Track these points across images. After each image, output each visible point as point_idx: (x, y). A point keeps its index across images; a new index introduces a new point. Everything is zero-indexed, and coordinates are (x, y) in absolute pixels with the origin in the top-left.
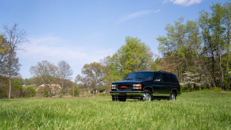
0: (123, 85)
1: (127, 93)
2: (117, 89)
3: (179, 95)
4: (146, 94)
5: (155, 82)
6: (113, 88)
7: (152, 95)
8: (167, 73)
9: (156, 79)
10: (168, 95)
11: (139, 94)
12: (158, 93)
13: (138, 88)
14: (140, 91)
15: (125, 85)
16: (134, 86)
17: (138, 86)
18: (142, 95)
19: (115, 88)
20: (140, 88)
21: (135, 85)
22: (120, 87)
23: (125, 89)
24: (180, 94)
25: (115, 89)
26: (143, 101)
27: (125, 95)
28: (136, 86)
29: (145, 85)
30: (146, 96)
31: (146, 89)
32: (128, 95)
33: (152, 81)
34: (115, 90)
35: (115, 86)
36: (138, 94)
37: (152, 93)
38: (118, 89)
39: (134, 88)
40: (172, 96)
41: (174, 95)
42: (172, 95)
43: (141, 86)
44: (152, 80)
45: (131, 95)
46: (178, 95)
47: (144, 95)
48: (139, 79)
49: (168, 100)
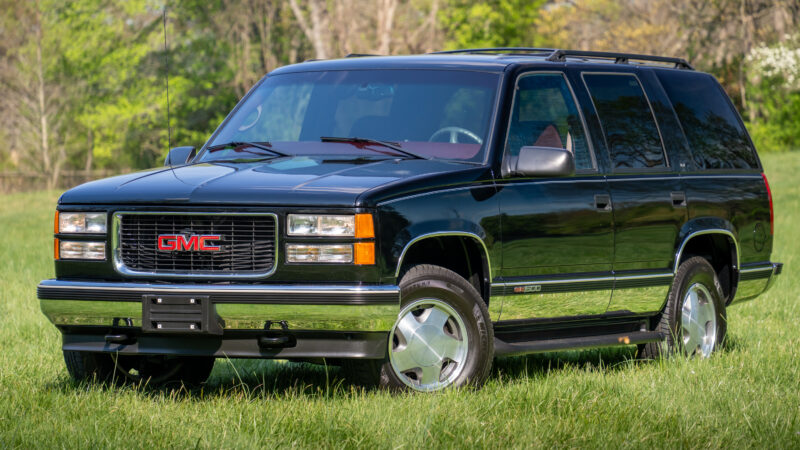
0: (181, 224)
1: (221, 309)
2: (119, 265)
3: (760, 283)
4: (418, 312)
5: (516, 176)
6: (70, 251)
7: (486, 316)
8: (640, 72)
9: (524, 151)
10: (645, 300)
11: (355, 321)
12: (546, 289)
13: (337, 259)
14: (358, 290)
15: (203, 225)
16: (302, 231)
17: (337, 231)
18: (377, 326)
19: (93, 252)
20: (366, 255)
21: (312, 224)
22: (150, 241)
23: (202, 261)
24: (767, 274)
25: (92, 255)
26: (396, 386)
27: (207, 328)
28: (319, 232)
29: (414, 216)
30: (426, 329)
31: (417, 256)
32: (232, 325)
33: (483, 174)
34: (100, 271)
35: (96, 228)
36: (334, 316)
37: (486, 292)
38: (129, 265)
39: (299, 255)
40: (689, 302)
41: (701, 295)
42: (682, 298)
43: (371, 234)
44: (485, 162)
45: (268, 332)
46: (743, 289)
47: (406, 324)
48: (353, 152)
49: (644, 353)
